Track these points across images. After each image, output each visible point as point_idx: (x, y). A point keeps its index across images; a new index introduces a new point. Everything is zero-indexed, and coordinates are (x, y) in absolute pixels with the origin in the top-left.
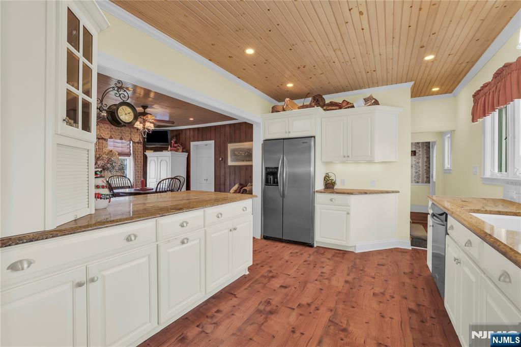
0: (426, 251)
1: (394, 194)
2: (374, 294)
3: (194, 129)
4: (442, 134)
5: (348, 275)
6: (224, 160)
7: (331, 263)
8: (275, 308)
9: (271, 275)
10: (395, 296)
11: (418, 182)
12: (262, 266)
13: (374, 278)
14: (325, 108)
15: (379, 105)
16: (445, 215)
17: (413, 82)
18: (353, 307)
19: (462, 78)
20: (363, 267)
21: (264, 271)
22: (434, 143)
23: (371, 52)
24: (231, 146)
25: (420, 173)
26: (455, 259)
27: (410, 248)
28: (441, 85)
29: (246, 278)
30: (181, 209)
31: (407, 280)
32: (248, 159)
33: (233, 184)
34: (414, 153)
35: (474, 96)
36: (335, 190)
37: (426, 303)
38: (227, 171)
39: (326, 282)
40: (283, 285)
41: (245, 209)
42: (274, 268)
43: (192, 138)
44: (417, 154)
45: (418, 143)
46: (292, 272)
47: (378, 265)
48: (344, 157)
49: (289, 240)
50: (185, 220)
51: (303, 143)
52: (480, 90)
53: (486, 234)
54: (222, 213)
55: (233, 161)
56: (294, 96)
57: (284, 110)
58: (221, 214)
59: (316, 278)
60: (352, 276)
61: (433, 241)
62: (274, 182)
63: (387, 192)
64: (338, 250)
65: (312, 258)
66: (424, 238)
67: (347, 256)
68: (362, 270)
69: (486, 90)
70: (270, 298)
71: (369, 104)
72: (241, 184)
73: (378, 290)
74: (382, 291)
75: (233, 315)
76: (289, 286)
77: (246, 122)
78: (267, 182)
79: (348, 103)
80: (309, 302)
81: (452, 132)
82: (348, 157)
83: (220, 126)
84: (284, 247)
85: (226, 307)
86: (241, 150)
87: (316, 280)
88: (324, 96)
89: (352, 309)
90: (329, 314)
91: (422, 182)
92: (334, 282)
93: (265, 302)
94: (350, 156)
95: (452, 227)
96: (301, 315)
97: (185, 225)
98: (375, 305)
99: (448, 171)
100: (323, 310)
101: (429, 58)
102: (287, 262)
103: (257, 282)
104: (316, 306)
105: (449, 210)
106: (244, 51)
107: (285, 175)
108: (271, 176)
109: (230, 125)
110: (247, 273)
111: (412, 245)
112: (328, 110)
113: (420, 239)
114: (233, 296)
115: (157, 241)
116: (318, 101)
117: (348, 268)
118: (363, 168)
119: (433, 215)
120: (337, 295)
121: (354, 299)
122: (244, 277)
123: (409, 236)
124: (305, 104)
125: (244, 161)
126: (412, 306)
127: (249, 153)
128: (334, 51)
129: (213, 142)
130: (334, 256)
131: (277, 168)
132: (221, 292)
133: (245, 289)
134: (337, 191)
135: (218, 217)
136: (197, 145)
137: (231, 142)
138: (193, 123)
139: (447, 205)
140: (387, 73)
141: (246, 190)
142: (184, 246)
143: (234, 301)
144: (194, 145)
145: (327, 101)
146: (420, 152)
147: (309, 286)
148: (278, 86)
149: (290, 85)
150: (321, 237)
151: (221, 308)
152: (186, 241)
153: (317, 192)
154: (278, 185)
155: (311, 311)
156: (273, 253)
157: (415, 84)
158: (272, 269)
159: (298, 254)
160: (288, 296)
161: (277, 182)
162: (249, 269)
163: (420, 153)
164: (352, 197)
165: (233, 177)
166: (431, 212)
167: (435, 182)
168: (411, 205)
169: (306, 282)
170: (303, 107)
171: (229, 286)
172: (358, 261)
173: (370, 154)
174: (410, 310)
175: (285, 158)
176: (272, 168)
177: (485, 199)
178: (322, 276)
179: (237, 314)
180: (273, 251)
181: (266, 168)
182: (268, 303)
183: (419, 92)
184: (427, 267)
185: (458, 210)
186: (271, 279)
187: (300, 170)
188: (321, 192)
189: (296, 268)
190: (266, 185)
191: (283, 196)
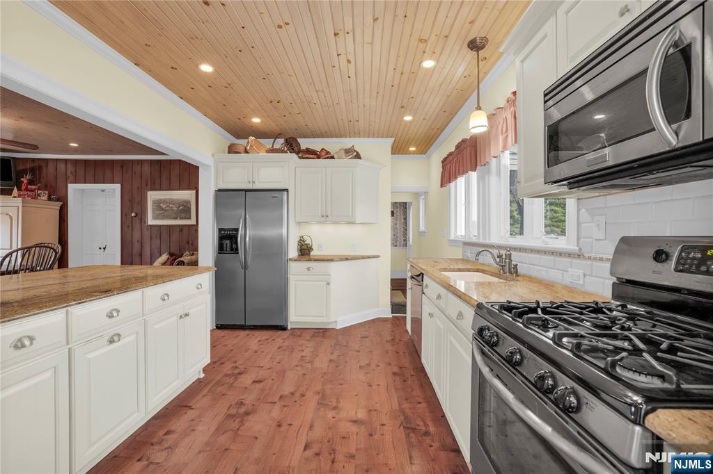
0: (405, 317)
1: (376, 259)
2: (360, 367)
3: (76, 162)
4: (417, 195)
5: (332, 353)
6: (139, 216)
7: (311, 344)
8: (250, 407)
9: (237, 371)
10: (380, 364)
11: (396, 246)
12: (222, 364)
13: (359, 351)
14: (300, 155)
15: (360, 158)
16: (421, 276)
17: (393, 139)
18: (341, 384)
19: (434, 142)
20: (347, 343)
21: (227, 368)
22: (411, 203)
23: (355, 101)
24: (152, 196)
25: (398, 235)
26: (430, 314)
27: (390, 316)
28: (417, 146)
29: (201, 382)
30: (109, 291)
31: (389, 347)
32: (183, 215)
33: (158, 254)
34: (393, 214)
35: (443, 162)
36: (312, 257)
37: (407, 365)
38: (147, 233)
39: (309, 366)
40: (256, 380)
41: (200, 287)
42: (240, 362)
43: (71, 178)
44: (395, 215)
45: (396, 203)
46: (265, 363)
47: (362, 338)
48: (323, 216)
49: (254, 326)
50: (114, 308)
51: (273, 197)
52: (446, 158)
53: (450, 285)
54: (169, 294)
55: (155, 218)
56: (260, 134)
57: (246, 152)
58: (167, 295)
59: (296, 364)
60: (336, 353)
61: (412, 306)
62: (232, 249)
63: (369, 257)
64: (316, 329)
65: (287, 343)
66: (403, 304)
67: (327, 334)
68: (345, 346)
69: (451, 157)
70: (242, 398)
71: (351, 156)
72: (171, 255)
73: (363, 363)
74: (367, 362)
75: (193, 430)
76: (265, 379)
77: (180, 160)
78: (221, 249)
79: (328, 153)
80: (292, 391)
81: (426, 193)
82: (327, 216)
83: (132, 161)
84: (248, 335)
85: (179, 424)
86: (172, 202)
87: (297, 366)
88: (299, 140)
89: (340, 387)
90: (317, 397)
91: (400, 246)
92: (317, 364)
93: (236, 404)
94: (330, 216)
95: (427, 286)
96: (285, 406)
97: (115, 314)
98: (362, 377)
99: (422, 234)
100: (309, 394)
101: (408, 118)
102: (256, 352)
103: (218, 383)
104: (302, 393)
105: (424, 270)
106: (197, 66)
107: (247, 239)
108: (228, 241)
109: (152, 162)
110: (202, 375)
111: (392, 313)
112: (304, 158)
113: (399, 305)
114: (187, 408)
115: (68, 343)
116: (292, 145)
117: (331, 346)
118: (344, 229)
119: (412, 277)
120: (322, 377)
121: (341, 376)
122: (199, 381)
123: (389, 303)
124: (274, 147)
125: (176, 218)
126: (396, 369)
127: (185, 206)
128: (317, 92)
129: (117, 187)
130: (313, 336)
131: (237, 230)
132: (166, 408)
133: (204, 396)
134: (315, 258)
135: (164, 300)
136: (83, 190)
137: (152, 189)
138: (75, 151)
139: (423, 266)
140: (370, 125)
141: (183, 262)
142: (114, 345)
143: (191, 414)
144: (75, 190)
145: (303, 147)
146: (399, 212)
147: (289, 374)
148: (239, 119)
149: (256, 120)
150: (296, 316)
151: (172, 428)
152: (116, 338)
153: (291, 260)
154: (238, 253)
155: (297, 399)
156: (234, 344)
157: (395, 140)
158: (237, 364)
159: (269, 341)
160: (265, 390)
161: (237, 249)
162: (204, 370)
163: (398, 214)
164: (332, 264)
165: (156, 242)
166: (409, 275)
167: (411, 245)
168: (391, 271)
169: (284, 371)
170: (273, 151)
171: (177, 398)
172: (340, 337)
173: (351, 214)
174: (394, 374)
175: (247, 216)
176: (229, 230)
177: (450, 259)
178: (302, 360)
179: (200, 428)
180: (234, 342)
181: (220, 230)
182: (241, 404)
183: (399, 149)
184: (407, 331)
185: (432, 269)
186: (239, 376)
187: (268, 232)
188: (296, 260)
189: (270, 357)
190: (219, 253)
191: (245, 268)
